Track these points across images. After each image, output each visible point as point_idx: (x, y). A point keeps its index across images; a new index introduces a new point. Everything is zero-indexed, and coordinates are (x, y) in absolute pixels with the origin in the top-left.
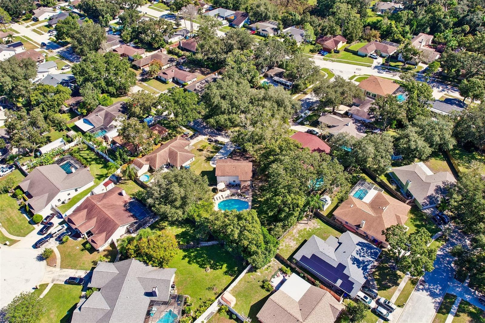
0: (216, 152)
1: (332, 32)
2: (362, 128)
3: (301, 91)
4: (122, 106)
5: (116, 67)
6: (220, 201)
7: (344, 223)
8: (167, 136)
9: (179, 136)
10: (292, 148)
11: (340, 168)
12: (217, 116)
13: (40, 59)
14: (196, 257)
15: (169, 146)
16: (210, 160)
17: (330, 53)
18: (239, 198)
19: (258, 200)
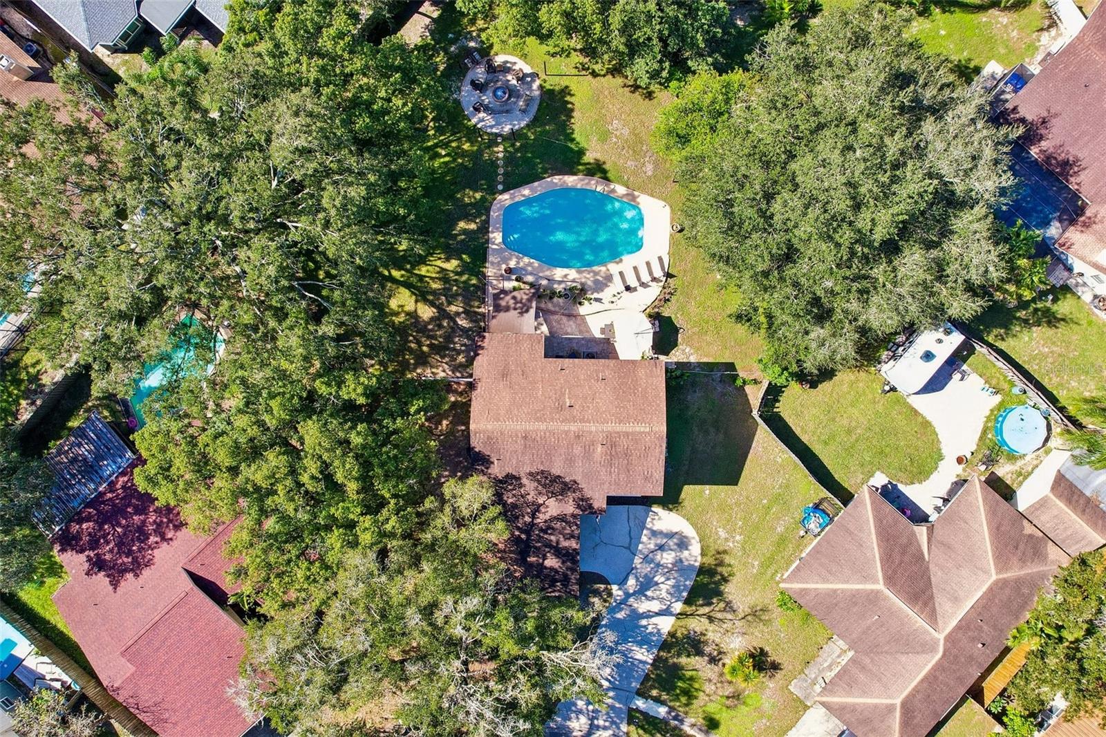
0: (674, 642)
6: (635, 260)
18: (548, 273)
19: (461, 259)
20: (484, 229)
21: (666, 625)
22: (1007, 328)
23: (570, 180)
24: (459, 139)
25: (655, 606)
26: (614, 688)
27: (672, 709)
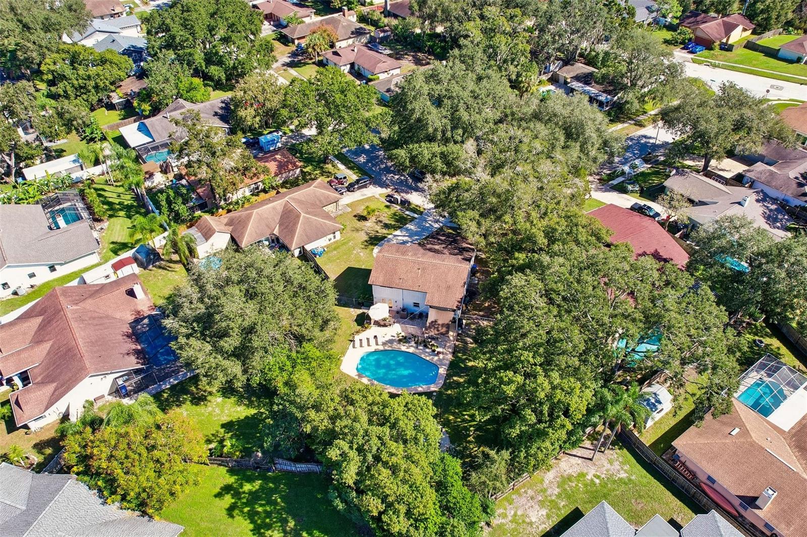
0: (395, 228)
1: (721, 7)
2: (780, 217)
3: (630, 119)
4: (224, 105)
5: (231, 26)
6: (368, 349)
7: (702, 478)
8: (297, 178)
9: (322, 180)
10: (582, 238)
11: (717, 314)
12: (416, 145)
13: (116, 12)
14: (254, 497)
15: (286, 199)
16: (376, 245)
17: (711, 49)
18: (417, 351)
19: (465, 365)
21: (397, 233)
24: (455, 422)
27: (403, 213)
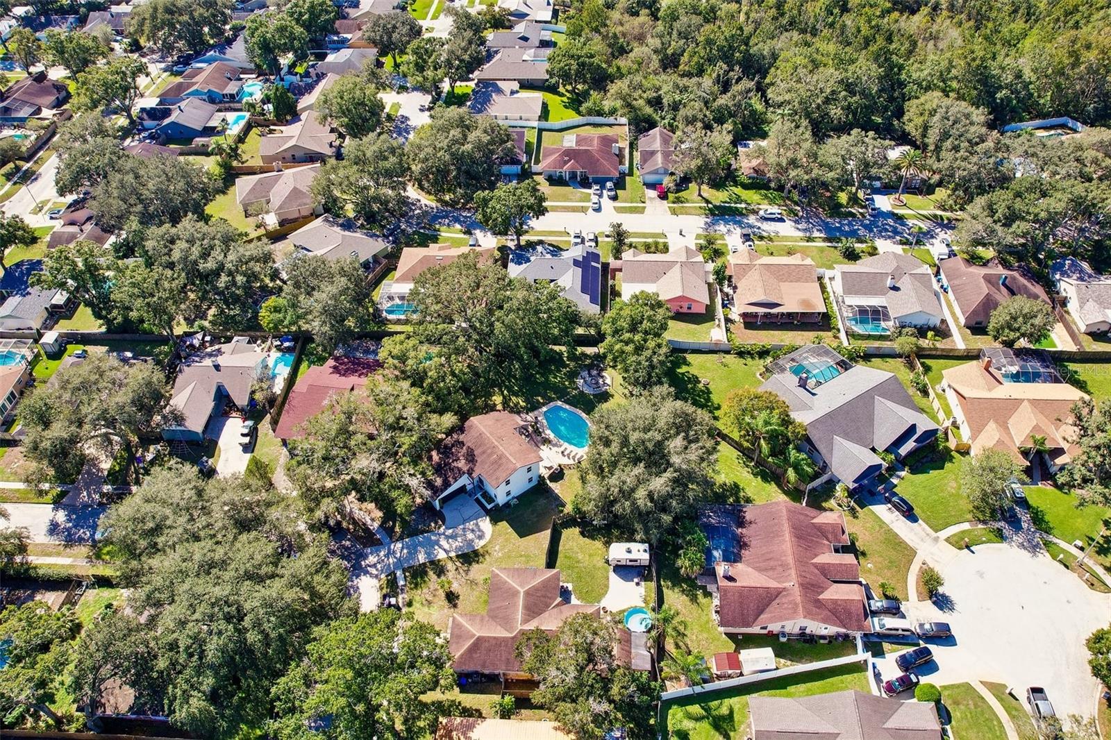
18: (546, 429)
19: (527, 405)
20: (544, 404)
21: (441, 555)
22: (674, 585)
23: (584, 415)
24: (567, 380)
25: (447, 546)
26: (399, 560)
27: (405, 585)
